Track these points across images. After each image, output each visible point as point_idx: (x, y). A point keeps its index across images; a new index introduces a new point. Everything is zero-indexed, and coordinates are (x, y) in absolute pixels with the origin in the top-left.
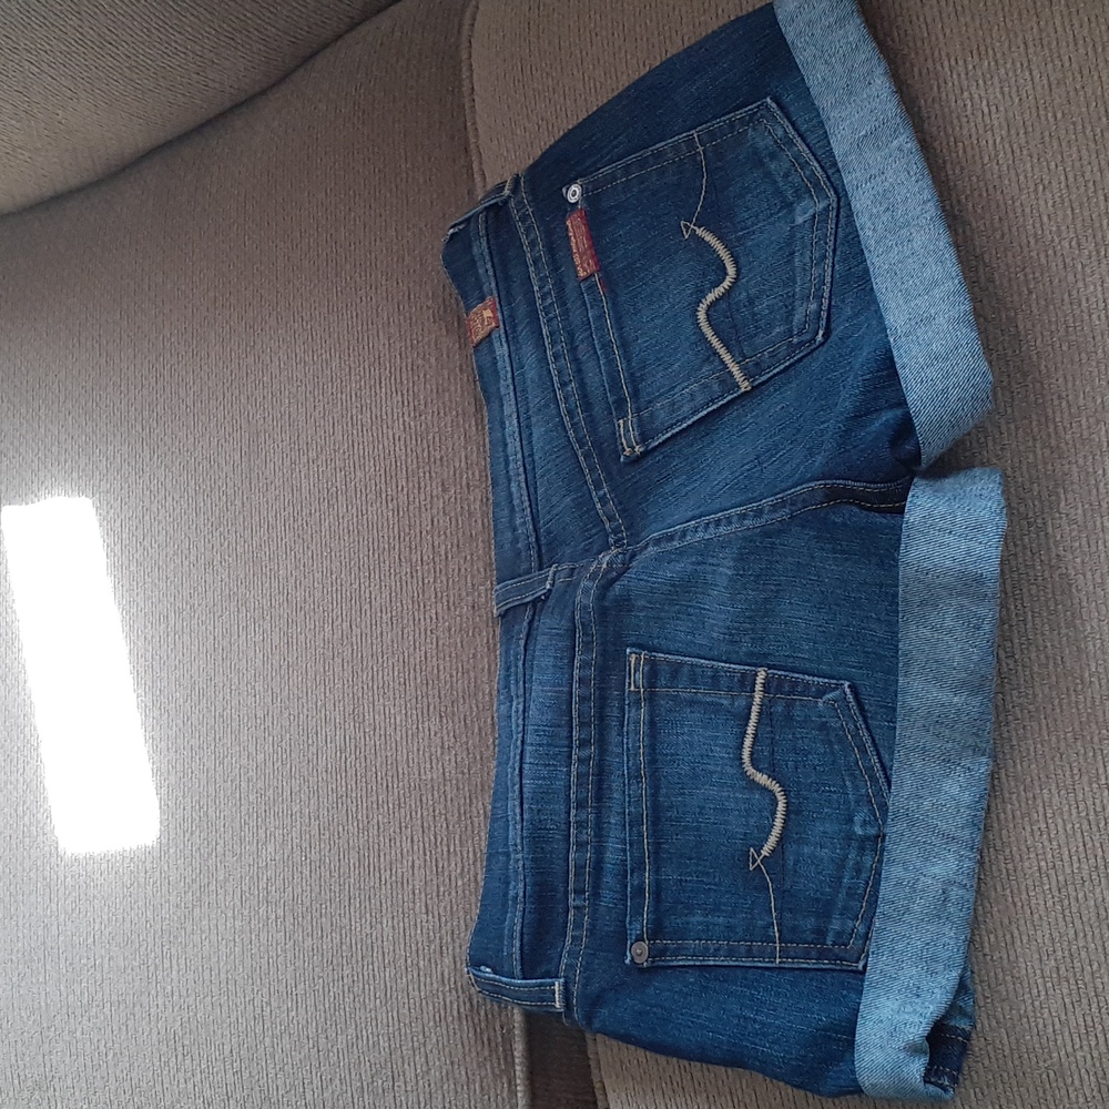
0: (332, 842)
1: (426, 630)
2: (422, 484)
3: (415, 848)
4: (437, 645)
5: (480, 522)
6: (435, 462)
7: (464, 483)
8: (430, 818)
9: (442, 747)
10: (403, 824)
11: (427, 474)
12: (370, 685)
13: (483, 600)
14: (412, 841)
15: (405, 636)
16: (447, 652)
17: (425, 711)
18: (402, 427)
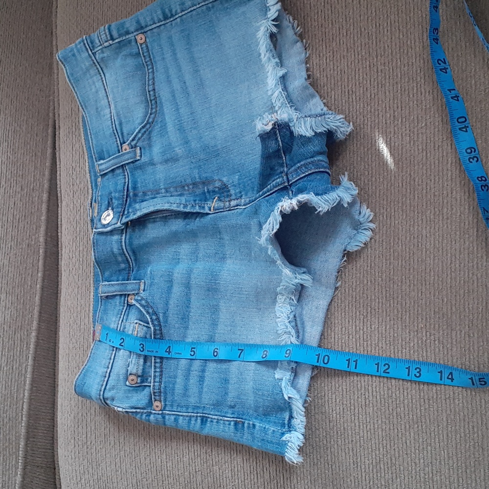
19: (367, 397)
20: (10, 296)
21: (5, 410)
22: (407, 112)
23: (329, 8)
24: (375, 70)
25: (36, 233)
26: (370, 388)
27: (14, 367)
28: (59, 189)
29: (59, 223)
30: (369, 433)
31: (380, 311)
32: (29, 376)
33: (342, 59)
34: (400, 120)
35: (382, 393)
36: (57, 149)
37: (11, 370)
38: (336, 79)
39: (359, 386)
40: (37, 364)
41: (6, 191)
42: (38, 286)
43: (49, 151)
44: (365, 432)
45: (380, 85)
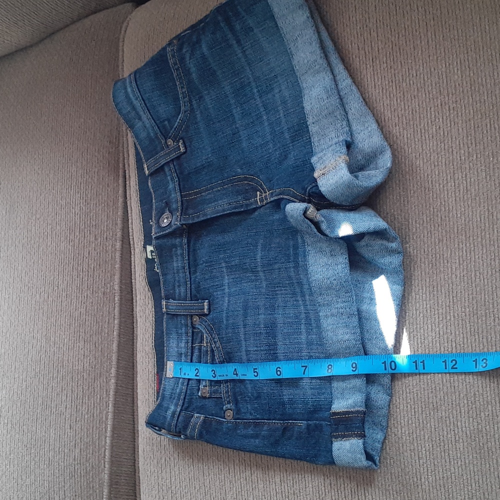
0: (31, 393)
1: (82, 302)
2: (86, 236)
3: (68, 399)
4: (86, 309)
5: (110, 255)
6: (92, 226)
7: (105, 237)
8: (76, 387)
9: (84, 355)
10: (64, 388)
11: (89, 232)
12: (54, 324)
13: (109, 290)
14: (67, 396)
15: (72, 304)
17: (78, 338)
18: (79, 209)
19: (456, 432)
20: (89, 344)
21: (88, 457)
22: (482, 148)
23: (398, 50)
24: (447, 109)
25: (111, 281)
26: (459, 424)
27: (95, 415)
28: (131, 237)
29: (133, 270)
30: (460, 469)
31: (466, 346)
32: (110, 422)
33: (413, 98)
34: (475, 157)
35: (472, 428)
36: (128, 198)
37: (92, 417)
38: (408, 118)
39: (448, 422)
40: (116, 411)
41: (80, 242)
42: (115, 333)
43: (121, 200)
44: (456, 468)
45: (453, 123)
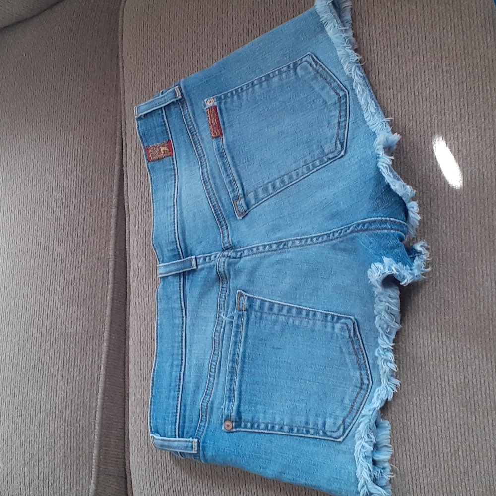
0: (24, 356)
1: (76, 267)
2: (82, 202)
3: (60, 362)
4: (80, 274)
5: (105, 221)
6: (88, 192)
7: (100, 203)
8: (68, 349)
9: (77, 319)
10: (56, 351)
11: (84, 198)
12: (48, 288)
13: (103, 256)
14: (59, 359)
15: (67, 268)
16: (84, 277)
17: (71, 302)
18: (75, 175)
19: (443, 386)
20: (82, 308)
21: (78, 419)
22: (474, 109)
23: (393, 15)
24: (441, 71)
25: (105, 246)
26: (446, 378)
27: (87, 377)
28: (126, 204)
29: (127, 236)
30: (447, 422)
31: (454, 302)
32: (101, 385)
33: (408, 62)
34: (467, 118)
35: (459, 382)
36: (124, 165)
37: (83, 380)
38: (402, 81)
39: (435, 376)
40: (108, 374)
41: (76, 208)
42: (108, 297)
43: (117, 168)
44: (443, 421)
45: (446, 86)
